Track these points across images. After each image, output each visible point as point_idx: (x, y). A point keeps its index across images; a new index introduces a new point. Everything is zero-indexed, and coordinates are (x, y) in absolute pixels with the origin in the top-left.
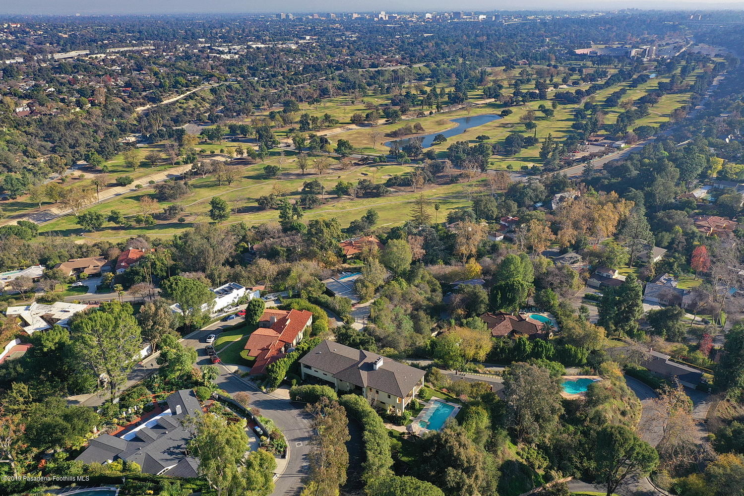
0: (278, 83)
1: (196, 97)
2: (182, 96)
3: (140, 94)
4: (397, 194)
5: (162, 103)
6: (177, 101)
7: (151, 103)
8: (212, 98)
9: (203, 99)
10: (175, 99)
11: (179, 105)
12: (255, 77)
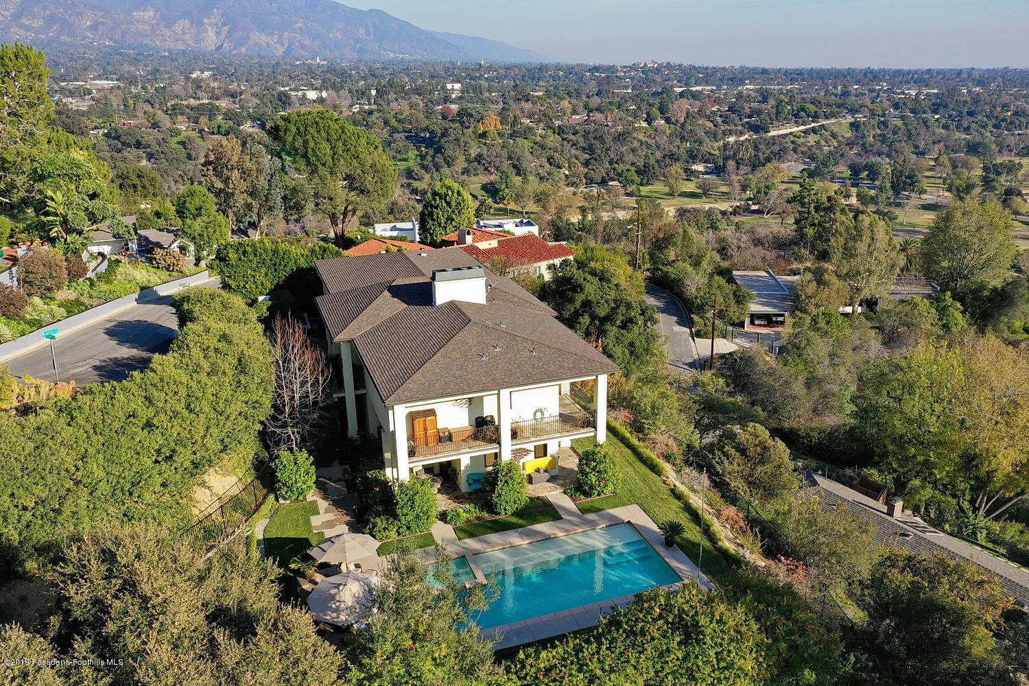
0: (974, 125)
1: (823, 131)
2: (802, 128)
3: (741, 120)
5: (769, 134)
6: (791, 133)
7: (752, 133)
8: (849, 135)
9: (834, 136)
10: (789, 131)
11: (792, 138)
12: (937, 114)
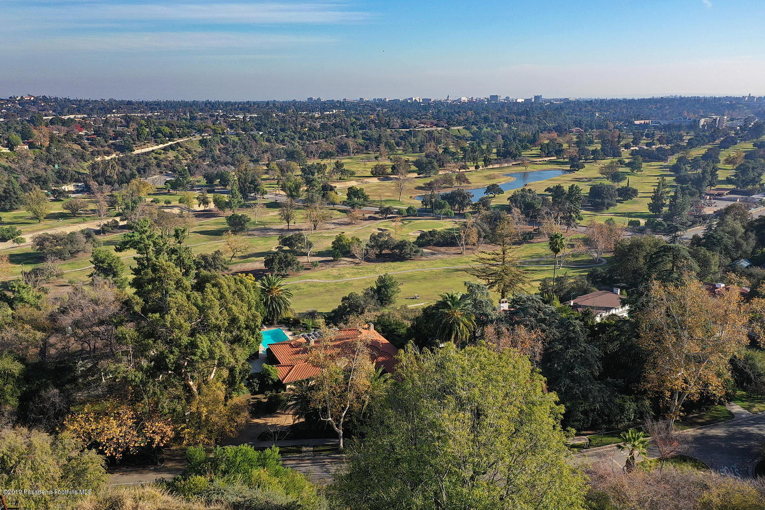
0: (286, 138)
1: (179, 148)
2: (161, 146)
3: (106, 142)
4: (434, 256)
5: (134, 153)
6: (153, 151)
7: (118, 153)
8: (200, 150)
9: (189, 151)
10: (150, 149)
11: (155, 155)
12: (261, 131)
